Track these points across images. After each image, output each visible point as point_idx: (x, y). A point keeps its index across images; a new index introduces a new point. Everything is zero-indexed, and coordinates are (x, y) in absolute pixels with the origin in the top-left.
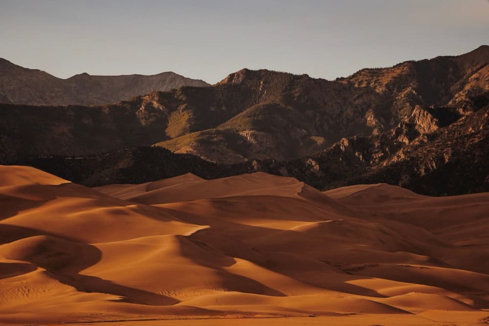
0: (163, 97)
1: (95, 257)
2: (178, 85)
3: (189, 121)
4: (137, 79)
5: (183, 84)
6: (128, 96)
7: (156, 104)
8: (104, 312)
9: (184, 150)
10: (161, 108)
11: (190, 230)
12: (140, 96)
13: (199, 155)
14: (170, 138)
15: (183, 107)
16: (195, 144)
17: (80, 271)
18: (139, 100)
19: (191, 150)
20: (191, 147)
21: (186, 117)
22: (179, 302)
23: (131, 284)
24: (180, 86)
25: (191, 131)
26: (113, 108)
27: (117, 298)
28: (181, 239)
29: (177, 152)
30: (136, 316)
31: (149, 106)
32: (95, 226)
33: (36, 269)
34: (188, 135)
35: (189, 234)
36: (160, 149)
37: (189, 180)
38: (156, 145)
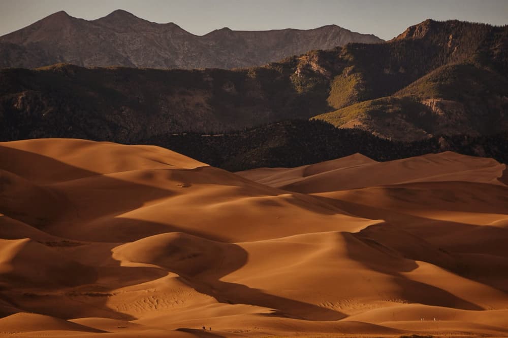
0: (325, 57)
1: (240, 259)
2: (344, 42)
3: (357, 87)
4: (290, 35)
5: (349, 40)
6: (280, 57)
7: (315, 67)
8: (251, 329)
9: (351, 124)
10: (322, 71)
11: (359, 225)
12: (295, 57)
13: (369, 130)
14: (332, 109)
15: (349, 69)
16: (365, 117)
17: (220, 278)
18: (294, 62)
19: (359, 123)
20: (360, 120)
21: (354, 82)
22: (346, 316)
23: (285, 293)
24: (346, 43)
25: (360, 101)
26: (261, 72)
27: (267, 310)
28: (348, 238)
29: (342, 127)
31: (307, 69)
33: (167, 274)
34: (356, 105)
35: (357, 230)
37: (358, 162)
38: (316, 118)
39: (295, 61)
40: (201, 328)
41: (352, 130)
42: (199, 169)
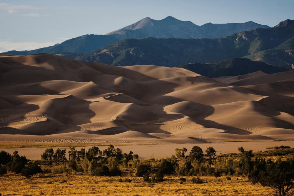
0: (247, 34)
1: (211, 111)
2: (254, 28)
3: (260, 45)
4: (235, 25)
5: (258, 27)
6: (230, 34)
7: (244, 37)
8: (217, 138)
9: (258, 60)
10: (246, 39)
11: (259, 98)
12: (236, 34)
13: (265, 62)
14: (249, 54)
15: (257, 38)
16: (263, 56)
17: (205, 118)
19: (261, 59)
20: (261, 58)
21: (259, 43)
22: (251, 133)
23: (230, 124)
24: (256, 28)
25: (262, 50)
26: (223, 39)
27: (223, 131)
28: (255, 103)
29: (254, 60)
30: (232, 140)
31: (241, 38)
32: (213, 97)
33: (184, 117)
34: (260, 52)
35: (258, 100)
36: (245, 59)
37: (259, 74)
38: (244, 57)
39: (236, 35)
40: (197, 137)
41: (258, 62)
42: (197, 77)
